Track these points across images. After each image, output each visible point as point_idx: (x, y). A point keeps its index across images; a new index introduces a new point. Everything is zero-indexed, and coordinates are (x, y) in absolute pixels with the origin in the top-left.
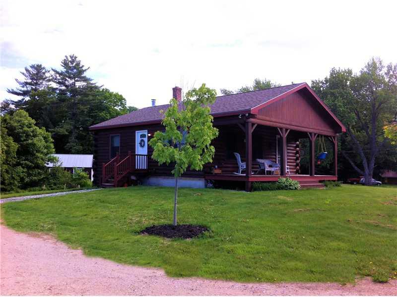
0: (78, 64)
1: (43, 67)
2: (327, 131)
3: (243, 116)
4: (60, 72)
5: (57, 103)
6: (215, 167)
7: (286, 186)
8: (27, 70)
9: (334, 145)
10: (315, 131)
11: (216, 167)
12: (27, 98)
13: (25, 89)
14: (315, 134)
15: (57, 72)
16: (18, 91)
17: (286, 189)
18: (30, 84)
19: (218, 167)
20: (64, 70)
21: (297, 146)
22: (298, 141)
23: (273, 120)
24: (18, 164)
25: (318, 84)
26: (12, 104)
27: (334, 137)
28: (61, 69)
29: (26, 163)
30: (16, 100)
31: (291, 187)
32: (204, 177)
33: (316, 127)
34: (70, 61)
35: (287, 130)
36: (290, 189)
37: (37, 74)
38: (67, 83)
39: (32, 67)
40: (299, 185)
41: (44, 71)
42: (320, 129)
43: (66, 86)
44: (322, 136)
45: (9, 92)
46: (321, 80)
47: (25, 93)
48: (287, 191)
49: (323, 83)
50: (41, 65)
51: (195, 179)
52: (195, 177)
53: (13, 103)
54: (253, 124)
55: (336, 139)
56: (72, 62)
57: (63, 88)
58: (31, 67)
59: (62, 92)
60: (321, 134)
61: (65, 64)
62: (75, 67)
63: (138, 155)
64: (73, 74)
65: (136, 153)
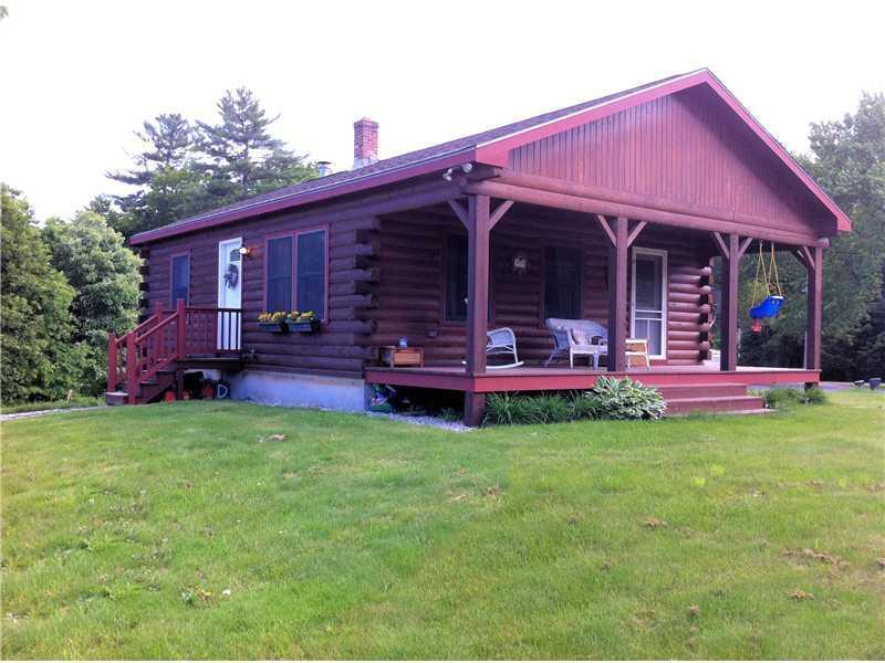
0: (254, 108)
1: (183, 118)
2: (789, 229)
3: (458, 172)
4: (213, 127)
5: (206, 198)
6: (397, 345)
7: (615, 407)
8: (148, 127)
9: (812, 272)
10: (742, 229)
11: (403, 343)
12: (146, 189)
13: (142, 169)
14: (742, 239)
15: (208, 129)
16: (129, 175)
17: (612, 418)
18: (154, 157)
19: (409, 345)
20: (221, 123)
21: (704, 280)
22: (708, 266)
23: (579, 187)
24: (78, 338)
25: (826, 129)
26: (117, 203)
27: (812, 250)
28: (217, 121)
29: (98, 336)
30: (125, 195)
31: (629, 410)
32: (363, 377)
33: (745, 217)
34: (239, 104)
35: (633, 223)
36: (626, 416)
37: (171, 135)
38: (228, 150)
39: (161, 119)
40: (661, 404)
41: (185, 128)
42: (764, 220)
43: (230, 159)
44: (767, 245)
45: (110, 176)
46: (834, 121)
47: (143, 178)
48: (616, 422)
49: (839, 128)
50: (179, 115)
51: (345, 380)
52: (343, 376)
53: (119, 201)
54: (496, 203)
55: (819, 254)
56: (242, 103)
57: (224, 163)
58: (157, 119)
59: (221, 174)
60: (764, 236)
61: (227, 108)
62: (247, 116)
63: (223, 310)
64: (242, 131)
65: (220, 307)
